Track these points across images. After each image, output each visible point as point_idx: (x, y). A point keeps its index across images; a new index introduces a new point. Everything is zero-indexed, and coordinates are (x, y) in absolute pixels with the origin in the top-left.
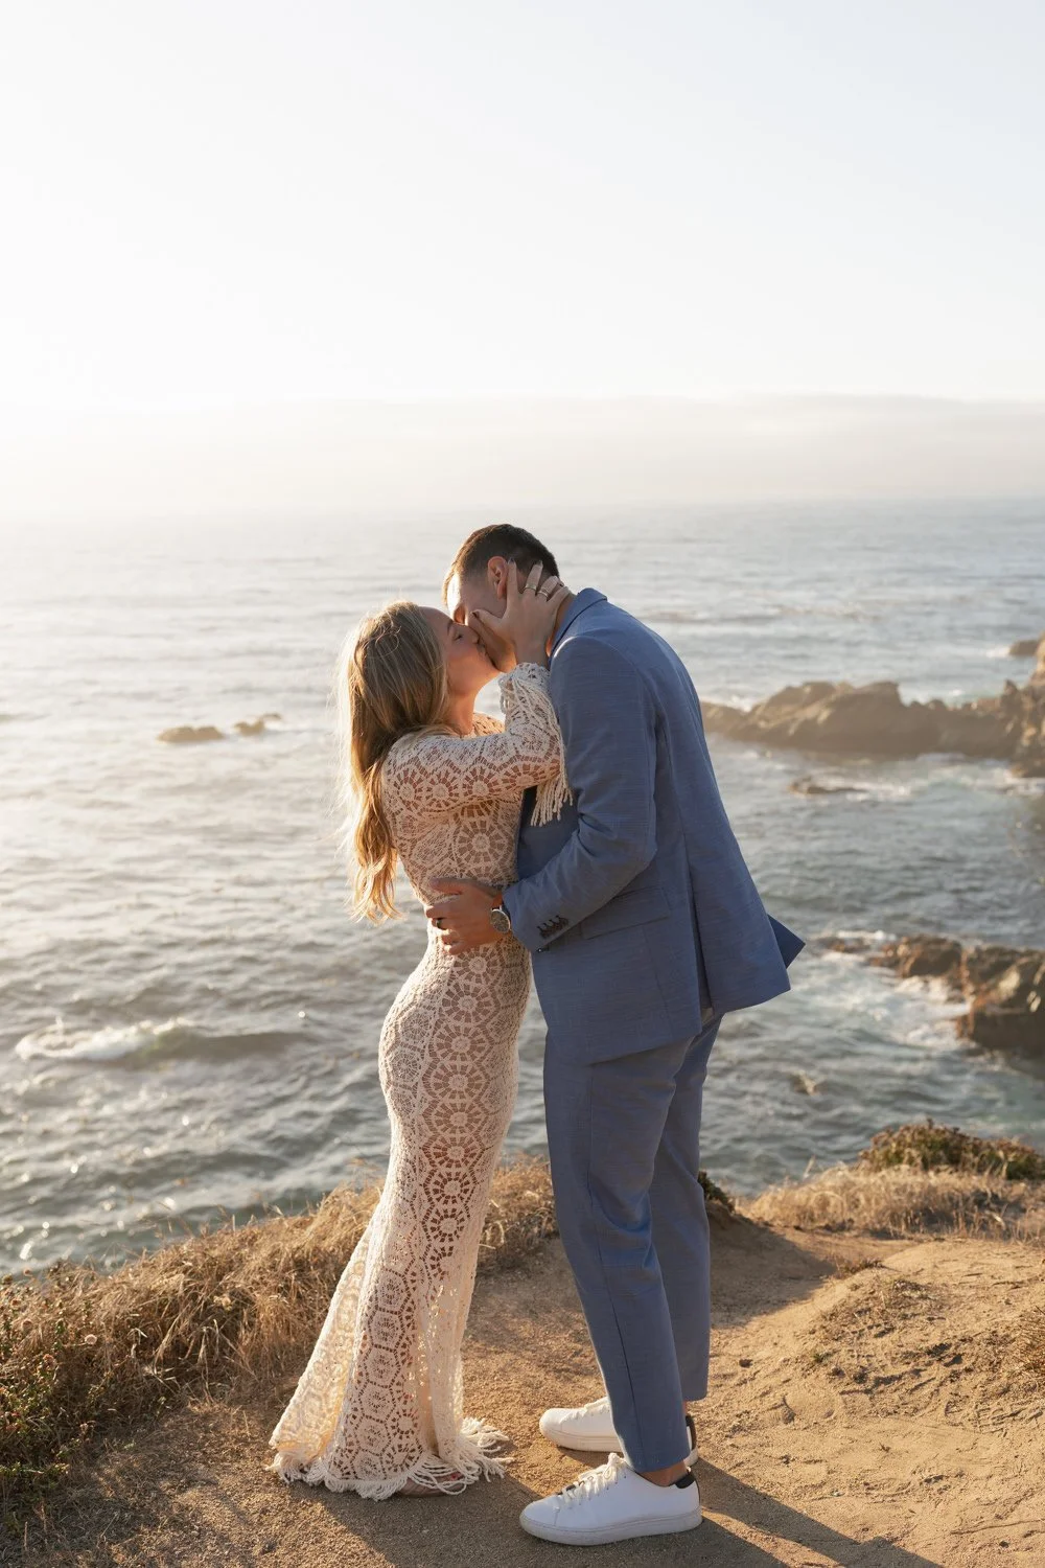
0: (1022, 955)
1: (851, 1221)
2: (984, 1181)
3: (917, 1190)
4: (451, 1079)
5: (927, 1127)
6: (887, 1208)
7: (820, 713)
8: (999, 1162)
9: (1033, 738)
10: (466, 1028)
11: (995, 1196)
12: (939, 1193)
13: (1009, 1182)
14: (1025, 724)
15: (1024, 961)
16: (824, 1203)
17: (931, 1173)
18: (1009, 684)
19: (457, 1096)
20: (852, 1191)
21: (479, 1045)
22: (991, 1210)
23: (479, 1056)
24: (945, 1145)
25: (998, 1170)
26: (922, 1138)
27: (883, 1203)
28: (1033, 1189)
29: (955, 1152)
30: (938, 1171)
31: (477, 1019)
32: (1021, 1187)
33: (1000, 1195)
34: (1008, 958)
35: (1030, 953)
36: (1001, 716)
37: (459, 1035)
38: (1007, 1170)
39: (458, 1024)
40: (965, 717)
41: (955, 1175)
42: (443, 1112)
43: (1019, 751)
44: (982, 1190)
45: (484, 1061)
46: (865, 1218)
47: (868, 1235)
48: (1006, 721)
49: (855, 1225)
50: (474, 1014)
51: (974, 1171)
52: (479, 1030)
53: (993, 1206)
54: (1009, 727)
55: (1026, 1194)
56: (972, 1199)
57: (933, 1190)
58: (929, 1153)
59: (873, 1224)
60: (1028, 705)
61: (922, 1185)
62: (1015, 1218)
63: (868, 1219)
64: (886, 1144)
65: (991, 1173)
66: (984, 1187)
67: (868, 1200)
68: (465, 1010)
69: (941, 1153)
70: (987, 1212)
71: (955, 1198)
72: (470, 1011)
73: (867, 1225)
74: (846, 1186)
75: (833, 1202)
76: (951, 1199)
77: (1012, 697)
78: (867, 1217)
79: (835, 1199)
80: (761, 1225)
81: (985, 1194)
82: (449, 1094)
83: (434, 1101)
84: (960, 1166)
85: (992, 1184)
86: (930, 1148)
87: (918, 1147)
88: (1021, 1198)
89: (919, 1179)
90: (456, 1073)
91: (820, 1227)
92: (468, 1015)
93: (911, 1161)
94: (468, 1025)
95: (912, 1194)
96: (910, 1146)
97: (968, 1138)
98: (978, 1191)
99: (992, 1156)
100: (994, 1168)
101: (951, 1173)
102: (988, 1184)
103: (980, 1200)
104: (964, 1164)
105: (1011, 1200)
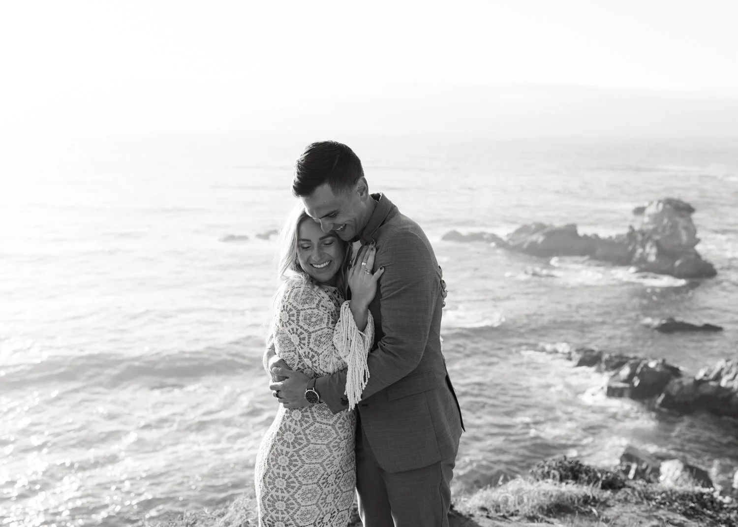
0: (631, 359)
1: (518, 511)
2: (590, 489)
3: (554, 494)
4: (277, 480)
5: (563, 459)
6: (538, 504)
7: (539, 238)
8: (598, 479)
9: (641, 254)
10: (286, 451)
11: (594, 498)
12: (566, 496)
13: (601, 491)
14: (638, 246)
15: (632, 362)
16: (506, 501)
17: (564, 484)
18: (631, 227)
19: (280, 491)
20: (521, 494)
21: (294, 463)
22: (592, 506)
23: (294, 469)
24: (572, 469)
25: (597, 484)
26: (560, 465)
27: (536, 501)
28: (614, 495)
29: (576, 473)
30: (567, 483)
31: (294, 447)
32: (608, 493)
33: (597, 497)
34: (624, 360)
35: (635, 358)
36: (627, 242)
37: (283, 455)
38: (602, 484)
39: (283, 448)
40: (608, 243)
41: (575, 486)
42: (272, 499)
43: (634, 260)
44: (588, 495)
45: (298, 473)
46: (525, 510)
47: (526, 519)
48: (629, 244)
49: (520, 513)
50: (292, 443)
51: (585, 483)
52: (295, 454)
53: (593, 503)
54: (630, 248)
55: (610, 497)
56: (582, 500)
57: (563, 494)
58: (564, 473)
59: (529, 513)
60: (640, 238)
61: (558, 491)
62: (603, 510)
63: (527, 510)
64: (543, 467)
65: (593, 486)
66: (589, 494)
67: (528, 500)
68: (287, 440)
69: (570, 473)
70: (589, 507)
71: (573, 498)
72: (290, 442)
73: (526, 514)
74: (519, 491)
75: (510, 500)
76: (571, 499)
77: (632, 235)
78: (526, 509)
79: (512, 499)
80: (467, 517)
81: (589, 497)
82: (275, 489)
83: (267, 492)
84: (578, 481)
85: (593, 492)
86: (564, 470)
87: (558, 470)
88: (607, 499)
89: (556, 488)
90: (280, 477)
91: (500, 516)
92: (289, 443)
93: (554, 477)
94: (288, 450)
95: (552, 496)
96: (554, 469)
97: (583, 466)
98: (586, 495)
99: (595, 476)
100: (595, 483)
101: (573, 484)
102: (591, 492)
103: (586, 500)
104: (580, 480)
105: (602, 500)
